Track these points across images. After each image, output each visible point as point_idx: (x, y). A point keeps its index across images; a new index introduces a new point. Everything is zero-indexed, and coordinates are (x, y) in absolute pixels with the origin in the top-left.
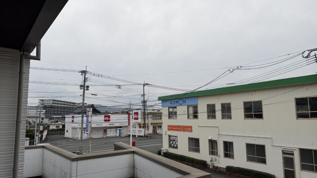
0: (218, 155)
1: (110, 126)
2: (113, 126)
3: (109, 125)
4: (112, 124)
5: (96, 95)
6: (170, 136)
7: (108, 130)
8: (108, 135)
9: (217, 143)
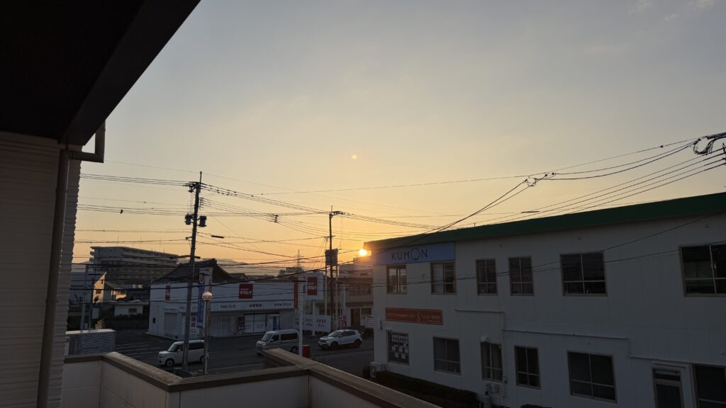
0: (504, 379)
1: (252, 308)
2: (258, 308)
3: (250, 306)
4: (257, 306)
5: (223, 237)
6: (390, 334)
7: (248, 318)
8: (247, 331)
9: (499, 351)
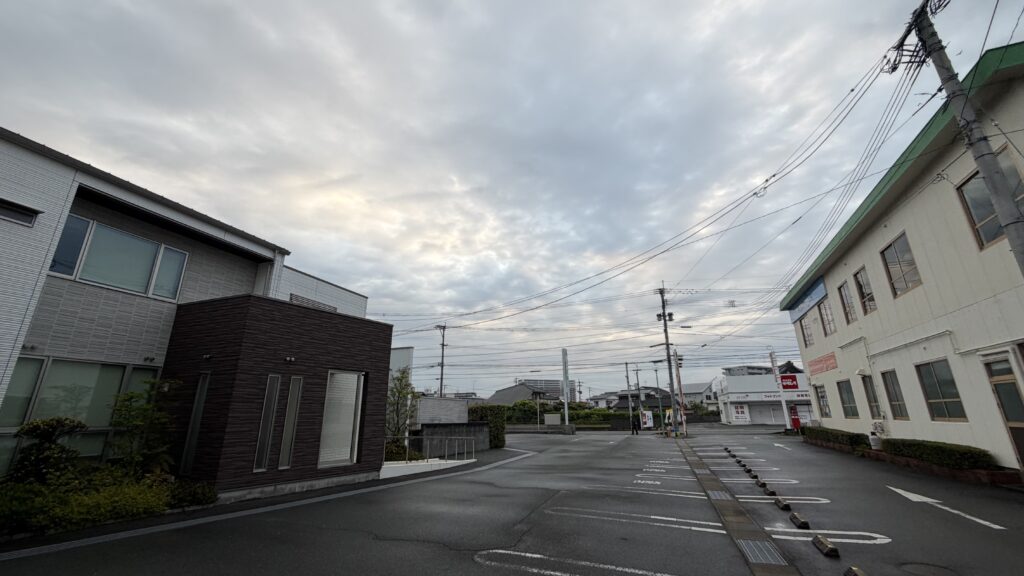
0: (882, 414)
1: (801, 398)
3: (798, 396)
6: (816, 388)
9: (872, 382)
